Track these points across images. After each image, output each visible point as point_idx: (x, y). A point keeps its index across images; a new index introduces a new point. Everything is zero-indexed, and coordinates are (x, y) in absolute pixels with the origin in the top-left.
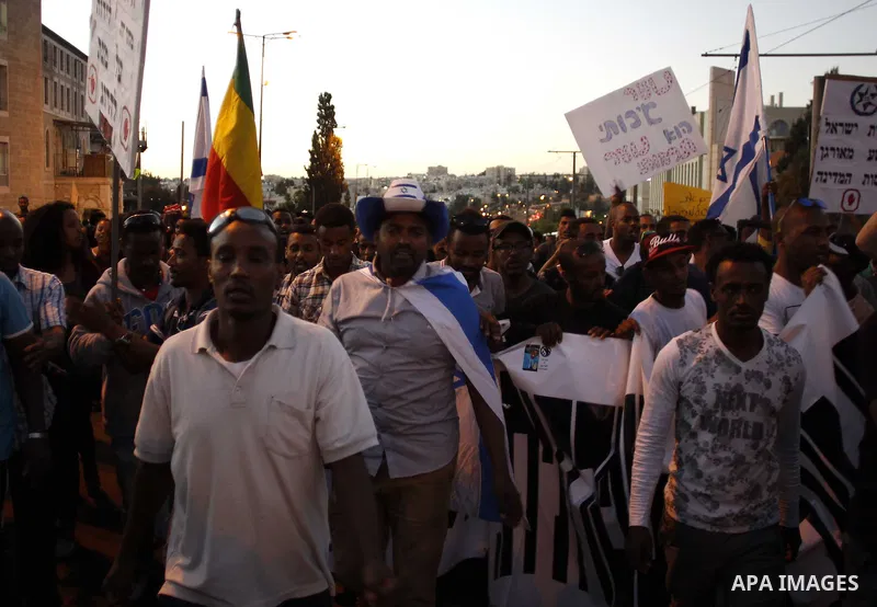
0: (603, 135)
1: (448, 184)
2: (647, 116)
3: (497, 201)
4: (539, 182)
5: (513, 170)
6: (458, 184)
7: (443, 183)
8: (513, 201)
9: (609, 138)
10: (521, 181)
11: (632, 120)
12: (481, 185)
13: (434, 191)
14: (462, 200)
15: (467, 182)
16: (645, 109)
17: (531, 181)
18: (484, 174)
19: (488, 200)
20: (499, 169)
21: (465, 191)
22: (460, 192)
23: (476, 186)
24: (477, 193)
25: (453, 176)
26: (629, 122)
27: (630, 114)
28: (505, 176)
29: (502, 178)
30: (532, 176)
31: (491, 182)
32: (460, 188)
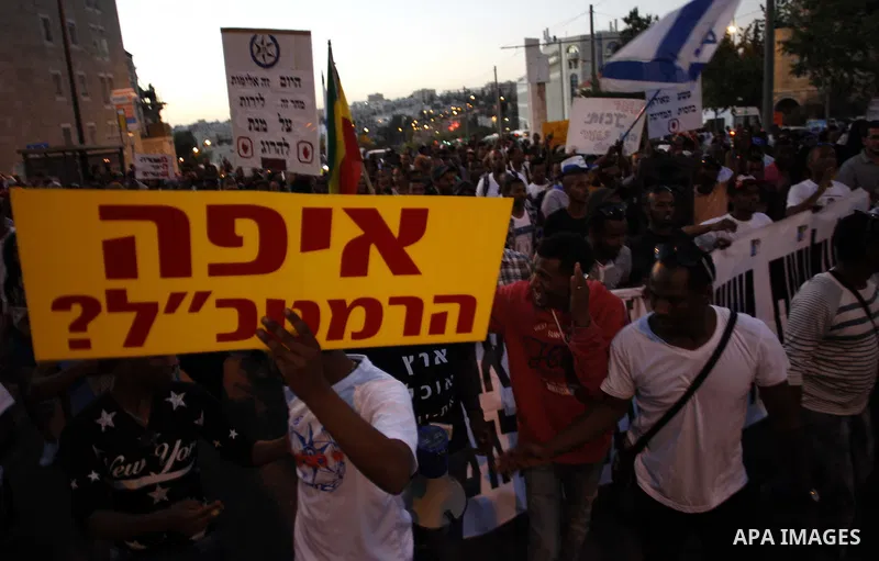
0: (588, 119)
1: (385, 107)
2: (618, 120)
3: (424, 118)
4: (455, 98)
5: (434, 91)
6: (392, 106)
7: (381, 107)
8: (437, 116)
9: (590, 123)
10: (441, 98)
11: (607, 119)
12: (411, 105)
13: (374, 114)
14: (397, 120)
15: (400, 103)
16: (619, 116)
17: (449, 98)
18: (412, 96)
19: (417, 116)
20: (423, 92)
21: (399, 112)
22: (395, 113)
23: (406, 106)
24: (409, 113)
25: (388, 100)
26: (606, 119)
27: (609, 115)
28: (428, 97)
29: (426, 98)
30: (449, 93)
31: (418, 101)
32: (394, 109)
